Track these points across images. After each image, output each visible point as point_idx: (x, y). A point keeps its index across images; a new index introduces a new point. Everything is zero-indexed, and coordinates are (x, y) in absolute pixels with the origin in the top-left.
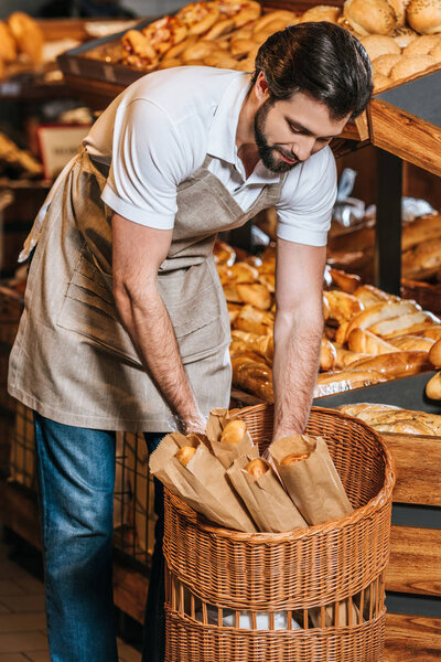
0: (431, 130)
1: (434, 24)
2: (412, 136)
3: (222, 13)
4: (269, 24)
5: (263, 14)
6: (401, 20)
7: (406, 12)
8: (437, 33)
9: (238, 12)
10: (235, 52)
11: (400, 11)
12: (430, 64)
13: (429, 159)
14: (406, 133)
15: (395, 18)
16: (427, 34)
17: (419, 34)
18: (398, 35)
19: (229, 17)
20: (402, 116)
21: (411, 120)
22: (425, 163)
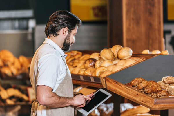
0: (121, 85)
1: (124, 57)
2: (116, 87)
3: (71, 55)
4: (84, 58)
5: (83, 55)
6: (116, 56)
7: (117, 54)
8: (125, 59)
9: (76, 55)
10: (74, 66)
11: (116, 54)
12: (122, 68)
13: (121, 93)
14: (115, 86)
15: (114, 56)
16: (123, 60)
17: (121, 60)
18: (115, 60)
19: (73, 56)
20: (114, 81)
21: (116, 82)
22: (120, 94)
